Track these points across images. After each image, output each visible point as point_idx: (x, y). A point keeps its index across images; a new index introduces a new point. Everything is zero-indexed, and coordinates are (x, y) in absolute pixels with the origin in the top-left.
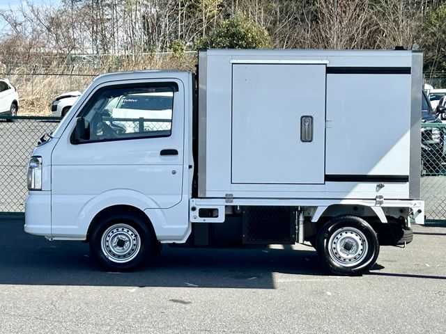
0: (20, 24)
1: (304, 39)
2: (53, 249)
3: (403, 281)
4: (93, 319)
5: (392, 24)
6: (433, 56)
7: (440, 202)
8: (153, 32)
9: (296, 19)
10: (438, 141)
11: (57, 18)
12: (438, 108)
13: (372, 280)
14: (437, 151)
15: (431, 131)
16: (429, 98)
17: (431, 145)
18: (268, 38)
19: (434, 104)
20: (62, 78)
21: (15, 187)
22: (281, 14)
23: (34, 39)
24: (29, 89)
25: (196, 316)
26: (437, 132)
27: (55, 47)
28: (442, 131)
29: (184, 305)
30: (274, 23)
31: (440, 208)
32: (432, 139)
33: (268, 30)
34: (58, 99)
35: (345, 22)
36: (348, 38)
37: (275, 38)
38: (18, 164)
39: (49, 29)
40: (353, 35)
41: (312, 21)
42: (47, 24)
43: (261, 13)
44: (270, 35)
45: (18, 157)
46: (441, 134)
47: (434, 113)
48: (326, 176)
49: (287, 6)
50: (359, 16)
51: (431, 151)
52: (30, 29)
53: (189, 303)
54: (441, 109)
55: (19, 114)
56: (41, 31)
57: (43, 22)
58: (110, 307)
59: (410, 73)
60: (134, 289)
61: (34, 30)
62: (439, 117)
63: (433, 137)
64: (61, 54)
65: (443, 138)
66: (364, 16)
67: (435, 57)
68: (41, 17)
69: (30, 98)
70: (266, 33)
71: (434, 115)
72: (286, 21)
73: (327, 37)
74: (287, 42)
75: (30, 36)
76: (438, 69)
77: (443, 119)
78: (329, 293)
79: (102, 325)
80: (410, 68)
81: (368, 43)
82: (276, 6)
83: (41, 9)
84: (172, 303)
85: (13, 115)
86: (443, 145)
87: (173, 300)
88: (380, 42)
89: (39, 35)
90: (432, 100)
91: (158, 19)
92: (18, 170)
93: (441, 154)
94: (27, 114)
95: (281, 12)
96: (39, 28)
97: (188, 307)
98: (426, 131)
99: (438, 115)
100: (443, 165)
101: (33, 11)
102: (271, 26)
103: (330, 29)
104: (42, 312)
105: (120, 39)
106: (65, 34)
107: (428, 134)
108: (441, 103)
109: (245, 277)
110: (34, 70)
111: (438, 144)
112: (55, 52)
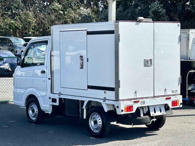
48: (88, 86)
59: (114, 33)
80: (114, 30)
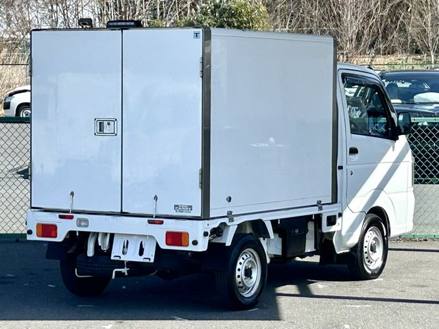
1: (312, 17)
18: (267, 16)
20: (15, 68)
27: (5, 31)
33: (267, 6)
34: (11, 95)
36: (364, 15)
37: (276, 16)
40: (371, 11)
44: (269, 12)
64: (13, 39)
70: (264, 9)
73: (339, 14)
74: (291, 21)
81: (389, 20)
88: (404, 18)
103: (343, 4)
106: (19, 15)
112: (6, 36)
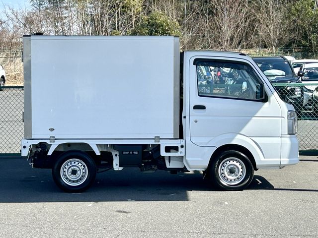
0: (5, 22)
1: (204, 27)
2: (33, 178)
3: (278, 194)
4: (63, 225)
5: (265, 15)
6: (295, 37)
7: (302, 138)
8: (98, 25)
9: (198, 13)
10: (300, 96)
11: (31, 17)
12: (299, 73)
13: (256, 193)
14: (299, 103)
15: (294, 89)
16: (293, 66)
17: (295, 98)
18: (179, 27)
19: (296, 70)
21: (5, 136)
22: (187, 10)
23: (15, 32)
24: (12, 67)
25: (134, 221)
26: (298, 90)
28: (302, 89)
29: (126, 214)
30: (183, 17)
31: (302, 142)
32: (295, 95)
33: (179, 21)
35: (233, 14)
36: (235, 26)
37: (184, 27)
38: (7, 120)
39: (25, 25)
40: (238, 23)
41: (209, 15)
42: (23, 21)
43: (173, 10)
44: (180, 25)
45: (7, 115)
46: (302, 91)
47: (297, 77)
49: (192, 4)
50: (242, 10)
51: (295, 103)
52: (12, 26)
53: (130, 212)
54: (301, 73)
55: (6, 85)
56: (20, 26)
57: (21, 20)
58: (75, 217)
60: (90, 204)
61: (15, 26)
62: (300, 79)
63: (296, 93)
65: (303, 93)
66: (245, 10)
67: (296, 38)
68: (19, 17)
69: (14, 74)
70: (177, 23)
71: (296, 78)
72: (191, 15)
73: (220, 26)
74: (192, 30)
75: (12, 31)
76: (298, 46)
77: (303, 80)
78: (226, 203)
79: (70, 229)
81: (249, 29)
82: (184, 5)
83: (19, 11)
84: (117, 213)
85: (2, 86)
86: (303, 98)
87: (118, 211)
88: (257, 27)
89: (18, 29)
90: (294, 67)
91: (101, 16)
92: (7, 124)
93: (302, 105)
94: (12, 85)
95: (188, 8)
96: (18, 25)
97: (129, 215)
98: (290, 89)
99: (299, 78)
100: (304, 113)
101: (13, 13)
102: (181, 19)
103: (222, 20)
104: (27, 221)
105: (75, 31)
107: (293, 91)
108: (301, 69)
109: (168, 194)
110: (16, 54)
111: (299, 98)
